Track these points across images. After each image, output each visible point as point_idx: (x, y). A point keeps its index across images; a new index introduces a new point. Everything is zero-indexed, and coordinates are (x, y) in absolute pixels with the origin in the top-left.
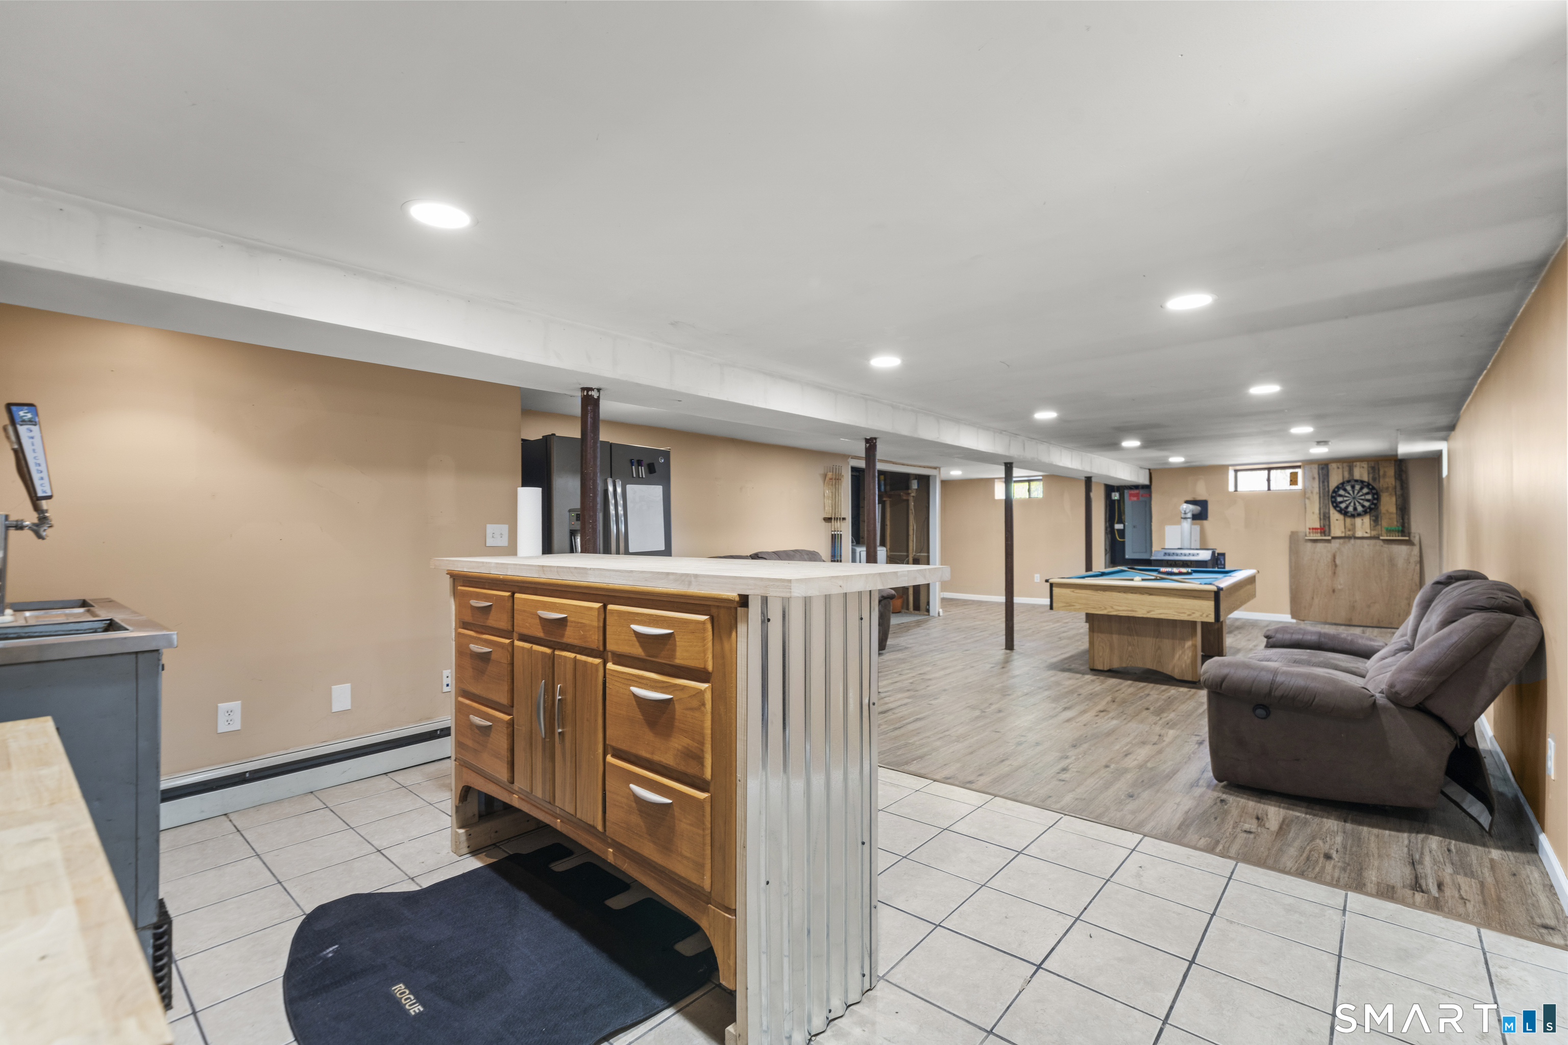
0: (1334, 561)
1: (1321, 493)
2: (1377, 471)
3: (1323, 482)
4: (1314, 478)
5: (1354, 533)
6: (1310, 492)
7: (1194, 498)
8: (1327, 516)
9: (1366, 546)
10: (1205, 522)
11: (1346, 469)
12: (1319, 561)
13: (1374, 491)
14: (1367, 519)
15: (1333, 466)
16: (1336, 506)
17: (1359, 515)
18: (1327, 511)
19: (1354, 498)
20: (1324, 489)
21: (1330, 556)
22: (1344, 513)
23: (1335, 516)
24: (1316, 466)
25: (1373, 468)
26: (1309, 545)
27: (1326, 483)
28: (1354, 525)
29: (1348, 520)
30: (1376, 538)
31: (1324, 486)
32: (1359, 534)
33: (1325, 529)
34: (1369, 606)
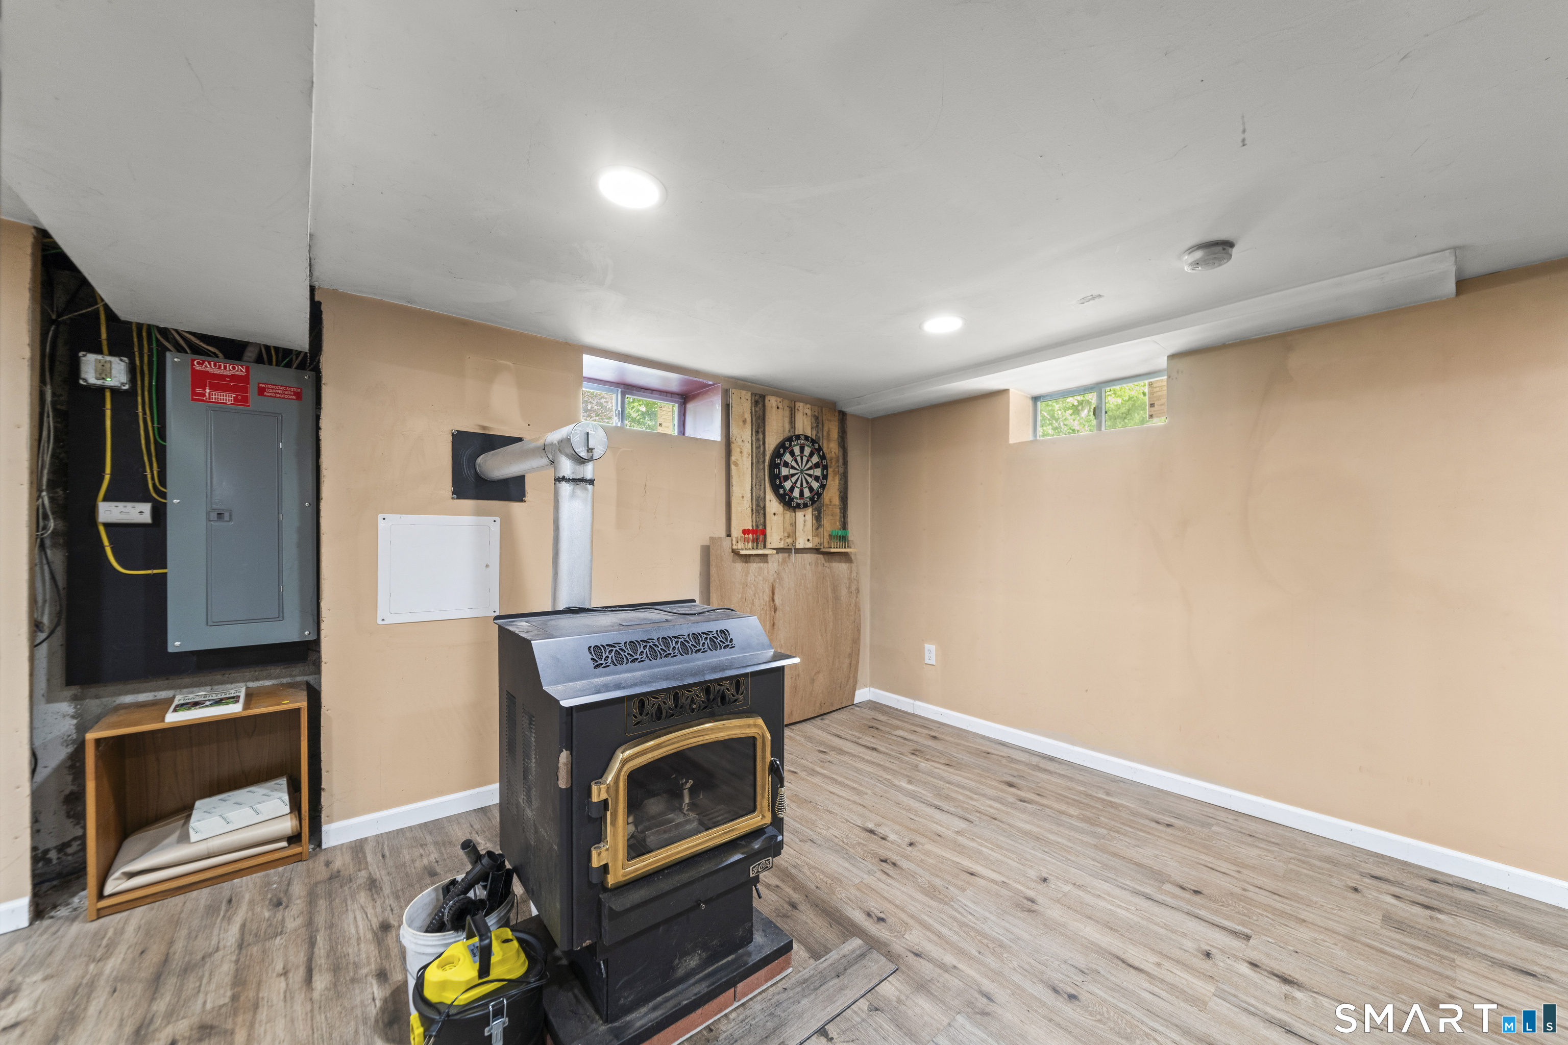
0: (773, 600)
1: (754, 454)
2: (820, 426)
3: (757, 432)
4: (744, 421)
5: (794, 543)
6: (738, 450)
7: (484, 428)
8: (762, 505)
9: (808, 567)
10: (515, 506)
11: (787, 413)
12: (753, 604)
13: (824, 462)
14: (809, 512)
15: (772, 402)
16: (776, 482)
17: (806, 506)
18: (762, 495)
19: (802, 471)
20: (758, 448)
21: (768, 591)
22: (786, 501)
23: (773, 505)
24: (749, 396)
25: (816, 418)
26: (739, 566)
27: (761, 436)
28: (794, 524)
29: (788, 514)
30: (816, 550)
31: (758, 440)
32: (801, 543)
33: (758, 534)
34: (813, 681)
